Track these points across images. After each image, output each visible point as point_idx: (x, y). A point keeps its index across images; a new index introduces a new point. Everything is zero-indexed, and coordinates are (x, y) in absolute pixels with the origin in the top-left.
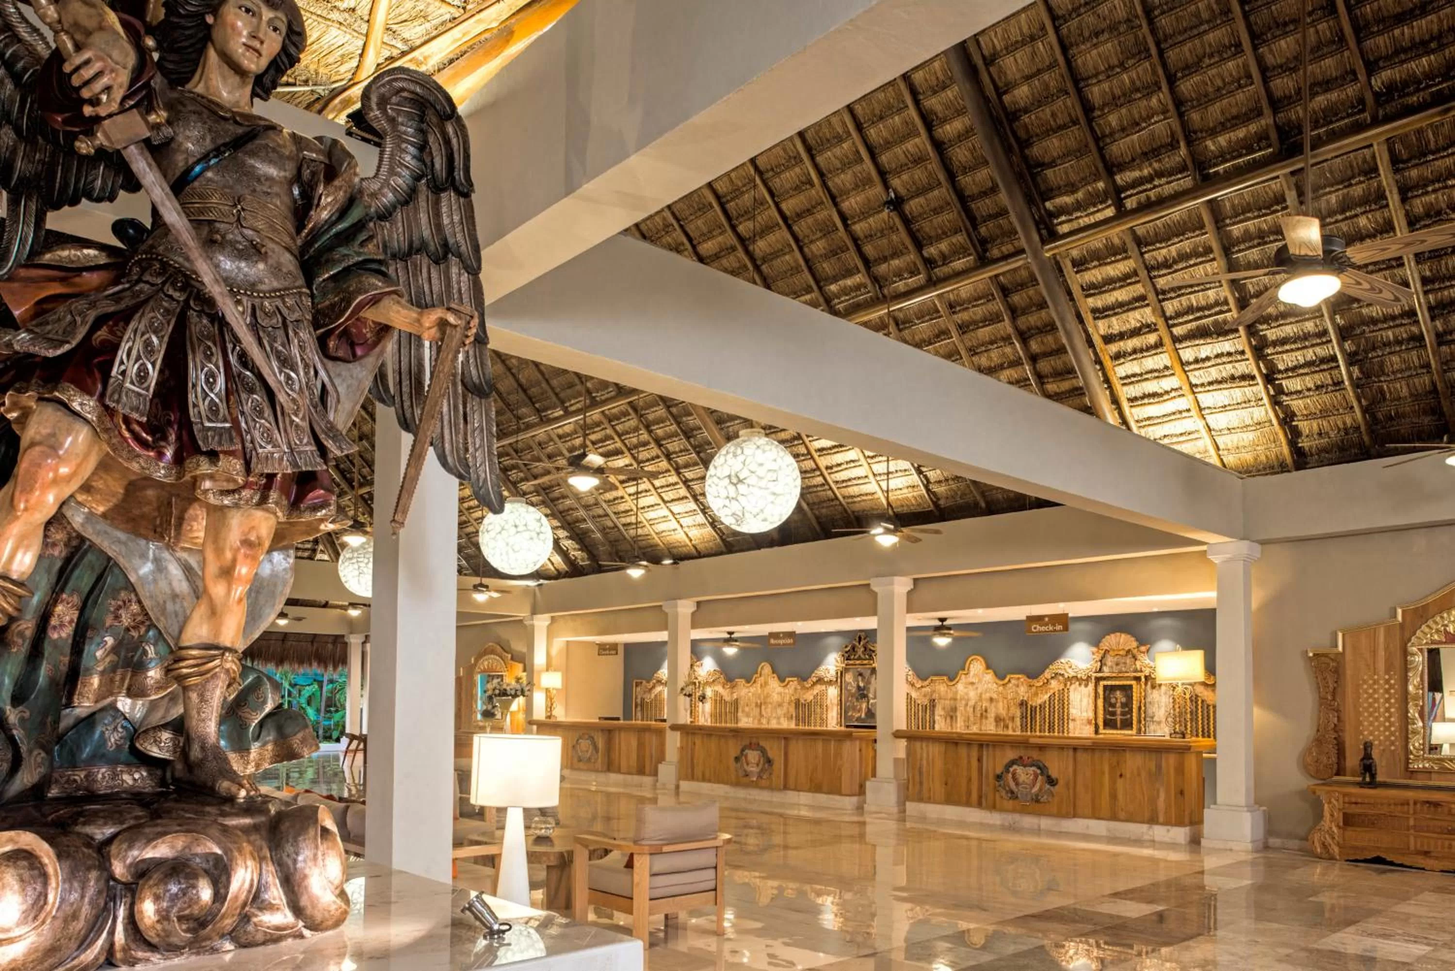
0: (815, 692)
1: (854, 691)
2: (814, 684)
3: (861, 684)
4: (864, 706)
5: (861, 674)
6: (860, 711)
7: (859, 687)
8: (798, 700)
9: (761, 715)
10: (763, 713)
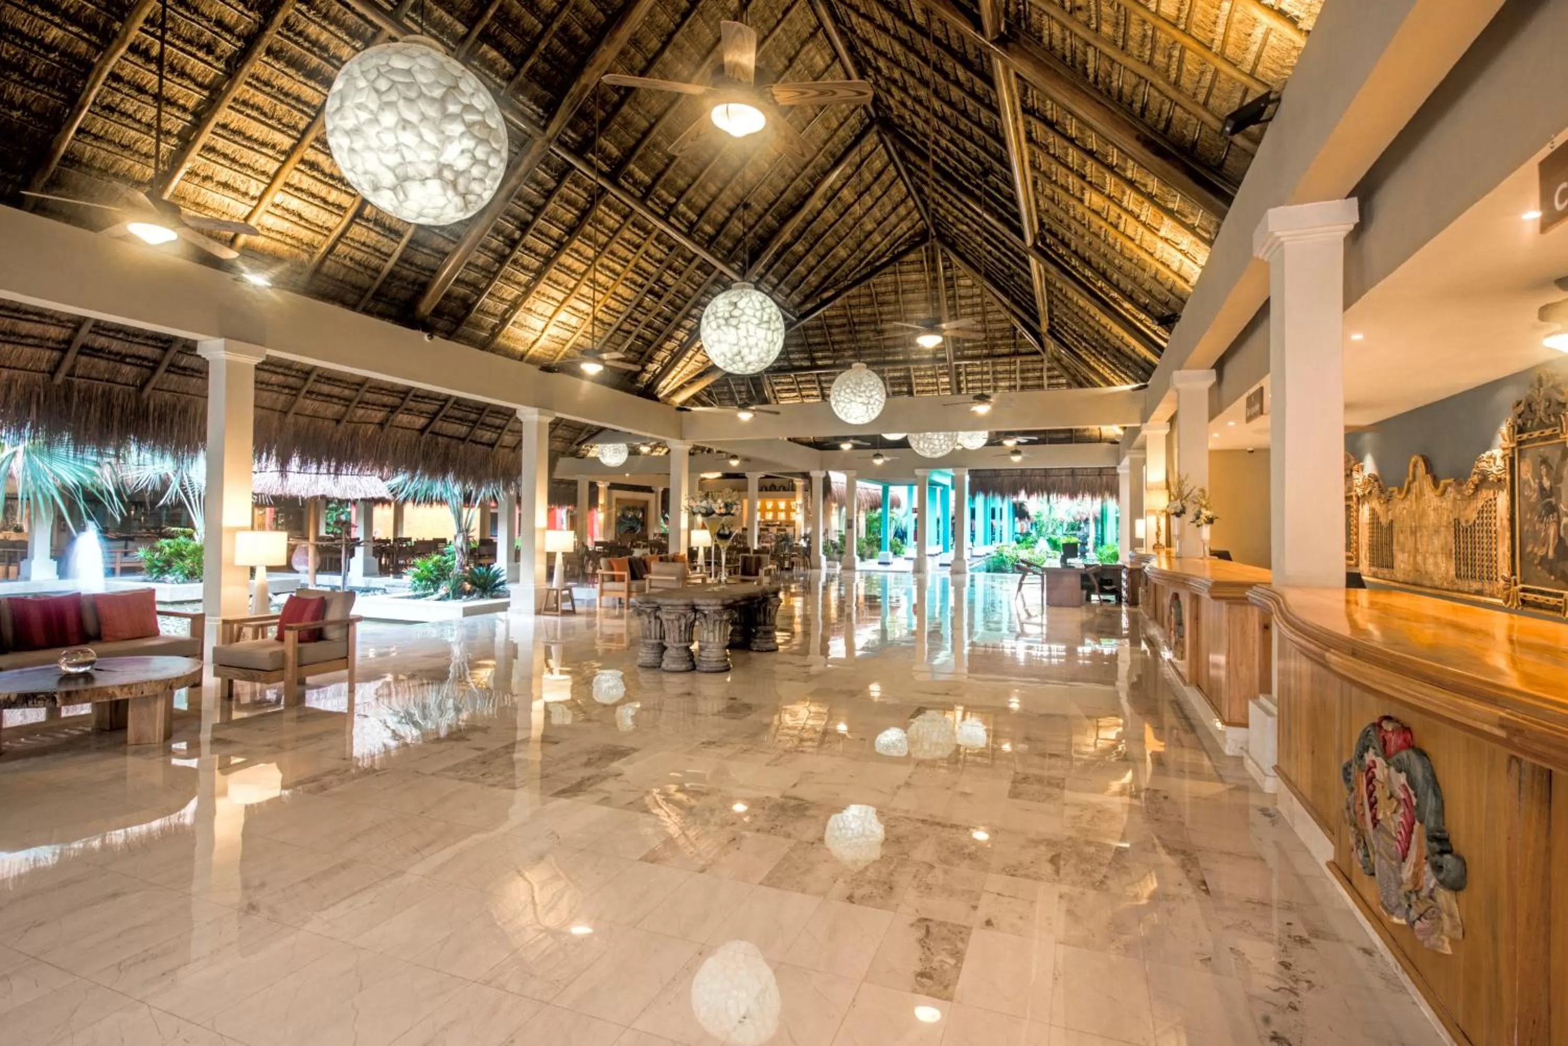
0: (1480, 504)
1: (1534, 496)
2: (1477, 488)
3: (1547, 483)
4: (1552, 531)
5: (1544, 461)
6: (1545, 543)
7: (1542, 488)
8: (1457, 522)
9: (1417, 550)
10: (1419, 546)
